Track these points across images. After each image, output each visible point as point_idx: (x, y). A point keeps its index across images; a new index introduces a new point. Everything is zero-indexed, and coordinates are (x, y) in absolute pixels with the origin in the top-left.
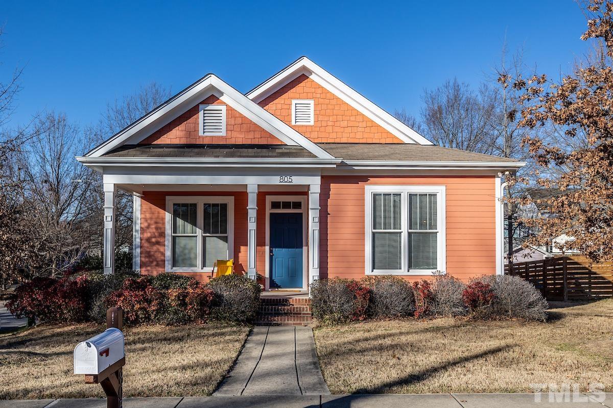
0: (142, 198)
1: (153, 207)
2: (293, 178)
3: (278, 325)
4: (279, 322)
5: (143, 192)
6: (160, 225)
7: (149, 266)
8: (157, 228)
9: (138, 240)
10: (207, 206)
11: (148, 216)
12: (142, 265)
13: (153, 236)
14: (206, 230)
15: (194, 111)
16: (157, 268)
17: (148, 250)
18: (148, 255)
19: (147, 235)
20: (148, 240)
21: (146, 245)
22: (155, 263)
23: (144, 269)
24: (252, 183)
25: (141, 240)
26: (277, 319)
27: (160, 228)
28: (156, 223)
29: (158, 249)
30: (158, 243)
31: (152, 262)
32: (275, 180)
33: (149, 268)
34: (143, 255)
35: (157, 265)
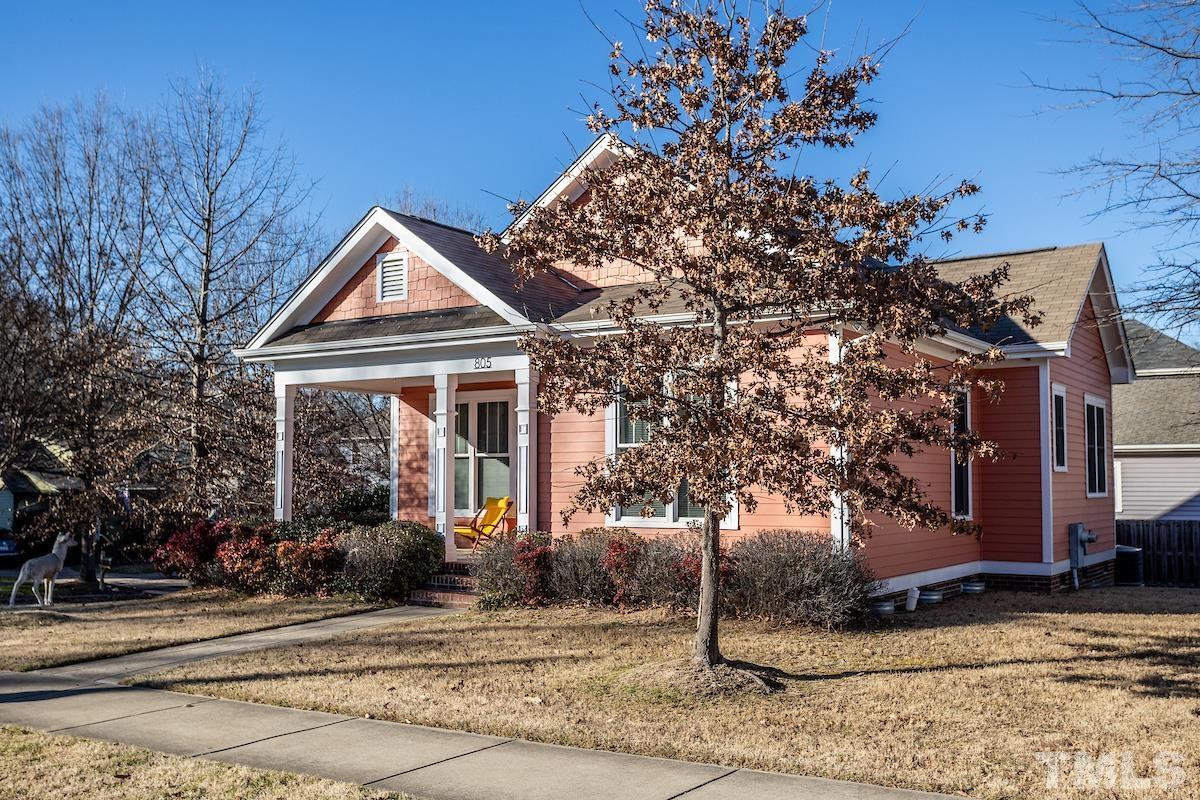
0: (400, 398)
1: (415, 412)
2: (492, 359)
3: (440, 606)
4: (441, 601)
5: (403, 389)
6: (422, 441)
7: (409, 506)
8: (418, 446)
9: (396, 465)
10: (481, 407)
11: (408, 427)
12: (402, 505)
13: (414, 458)
14: (480, 448)
15: (370, 265)
16: (419, 509)
17: (408, 480)
18: (409, 488)
19: (407, 457)
20: (409, 465)
21: (406, 472)
22: (416, 502)
23: (403, 512)
24: (441, 371)
25: (400, 465)
26: (439, 596)
27: (423, 445)
28: (418, 437)
29: (420, 479)
30: (420, 470)
31: (412, 500)
32: (469, 366)
33: (409, 510)
34: (402, 489)
35: (419, 505)
